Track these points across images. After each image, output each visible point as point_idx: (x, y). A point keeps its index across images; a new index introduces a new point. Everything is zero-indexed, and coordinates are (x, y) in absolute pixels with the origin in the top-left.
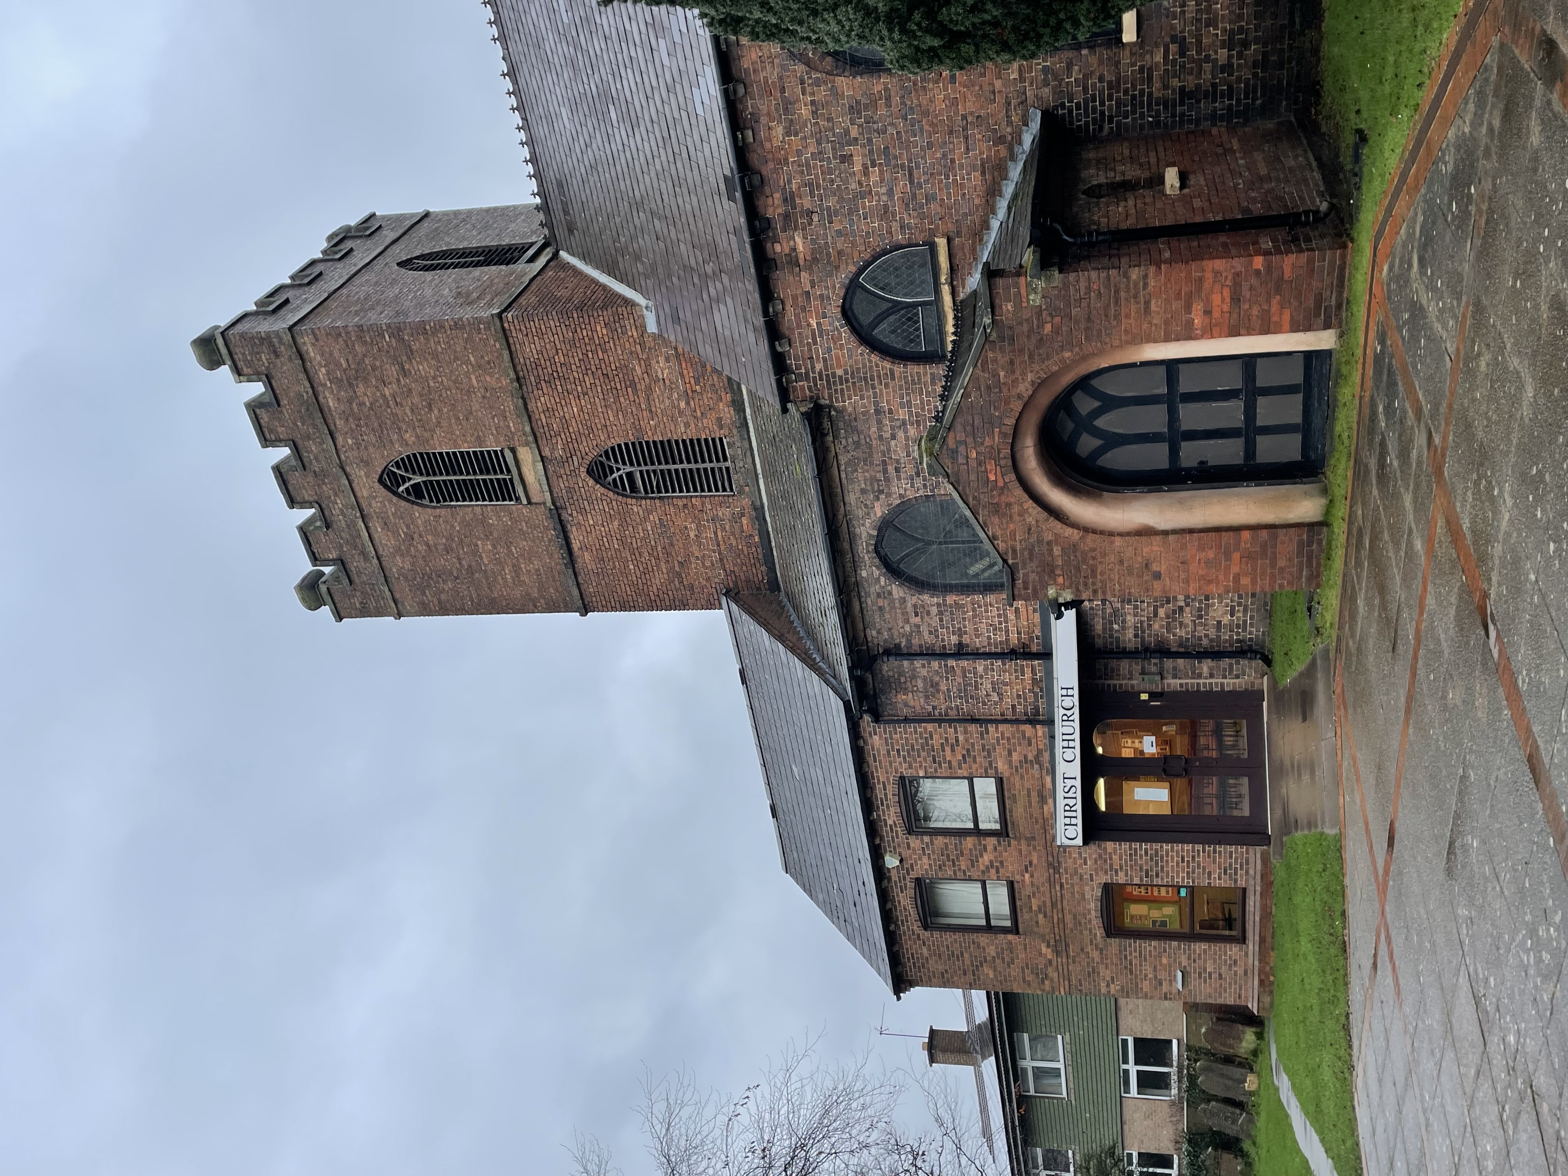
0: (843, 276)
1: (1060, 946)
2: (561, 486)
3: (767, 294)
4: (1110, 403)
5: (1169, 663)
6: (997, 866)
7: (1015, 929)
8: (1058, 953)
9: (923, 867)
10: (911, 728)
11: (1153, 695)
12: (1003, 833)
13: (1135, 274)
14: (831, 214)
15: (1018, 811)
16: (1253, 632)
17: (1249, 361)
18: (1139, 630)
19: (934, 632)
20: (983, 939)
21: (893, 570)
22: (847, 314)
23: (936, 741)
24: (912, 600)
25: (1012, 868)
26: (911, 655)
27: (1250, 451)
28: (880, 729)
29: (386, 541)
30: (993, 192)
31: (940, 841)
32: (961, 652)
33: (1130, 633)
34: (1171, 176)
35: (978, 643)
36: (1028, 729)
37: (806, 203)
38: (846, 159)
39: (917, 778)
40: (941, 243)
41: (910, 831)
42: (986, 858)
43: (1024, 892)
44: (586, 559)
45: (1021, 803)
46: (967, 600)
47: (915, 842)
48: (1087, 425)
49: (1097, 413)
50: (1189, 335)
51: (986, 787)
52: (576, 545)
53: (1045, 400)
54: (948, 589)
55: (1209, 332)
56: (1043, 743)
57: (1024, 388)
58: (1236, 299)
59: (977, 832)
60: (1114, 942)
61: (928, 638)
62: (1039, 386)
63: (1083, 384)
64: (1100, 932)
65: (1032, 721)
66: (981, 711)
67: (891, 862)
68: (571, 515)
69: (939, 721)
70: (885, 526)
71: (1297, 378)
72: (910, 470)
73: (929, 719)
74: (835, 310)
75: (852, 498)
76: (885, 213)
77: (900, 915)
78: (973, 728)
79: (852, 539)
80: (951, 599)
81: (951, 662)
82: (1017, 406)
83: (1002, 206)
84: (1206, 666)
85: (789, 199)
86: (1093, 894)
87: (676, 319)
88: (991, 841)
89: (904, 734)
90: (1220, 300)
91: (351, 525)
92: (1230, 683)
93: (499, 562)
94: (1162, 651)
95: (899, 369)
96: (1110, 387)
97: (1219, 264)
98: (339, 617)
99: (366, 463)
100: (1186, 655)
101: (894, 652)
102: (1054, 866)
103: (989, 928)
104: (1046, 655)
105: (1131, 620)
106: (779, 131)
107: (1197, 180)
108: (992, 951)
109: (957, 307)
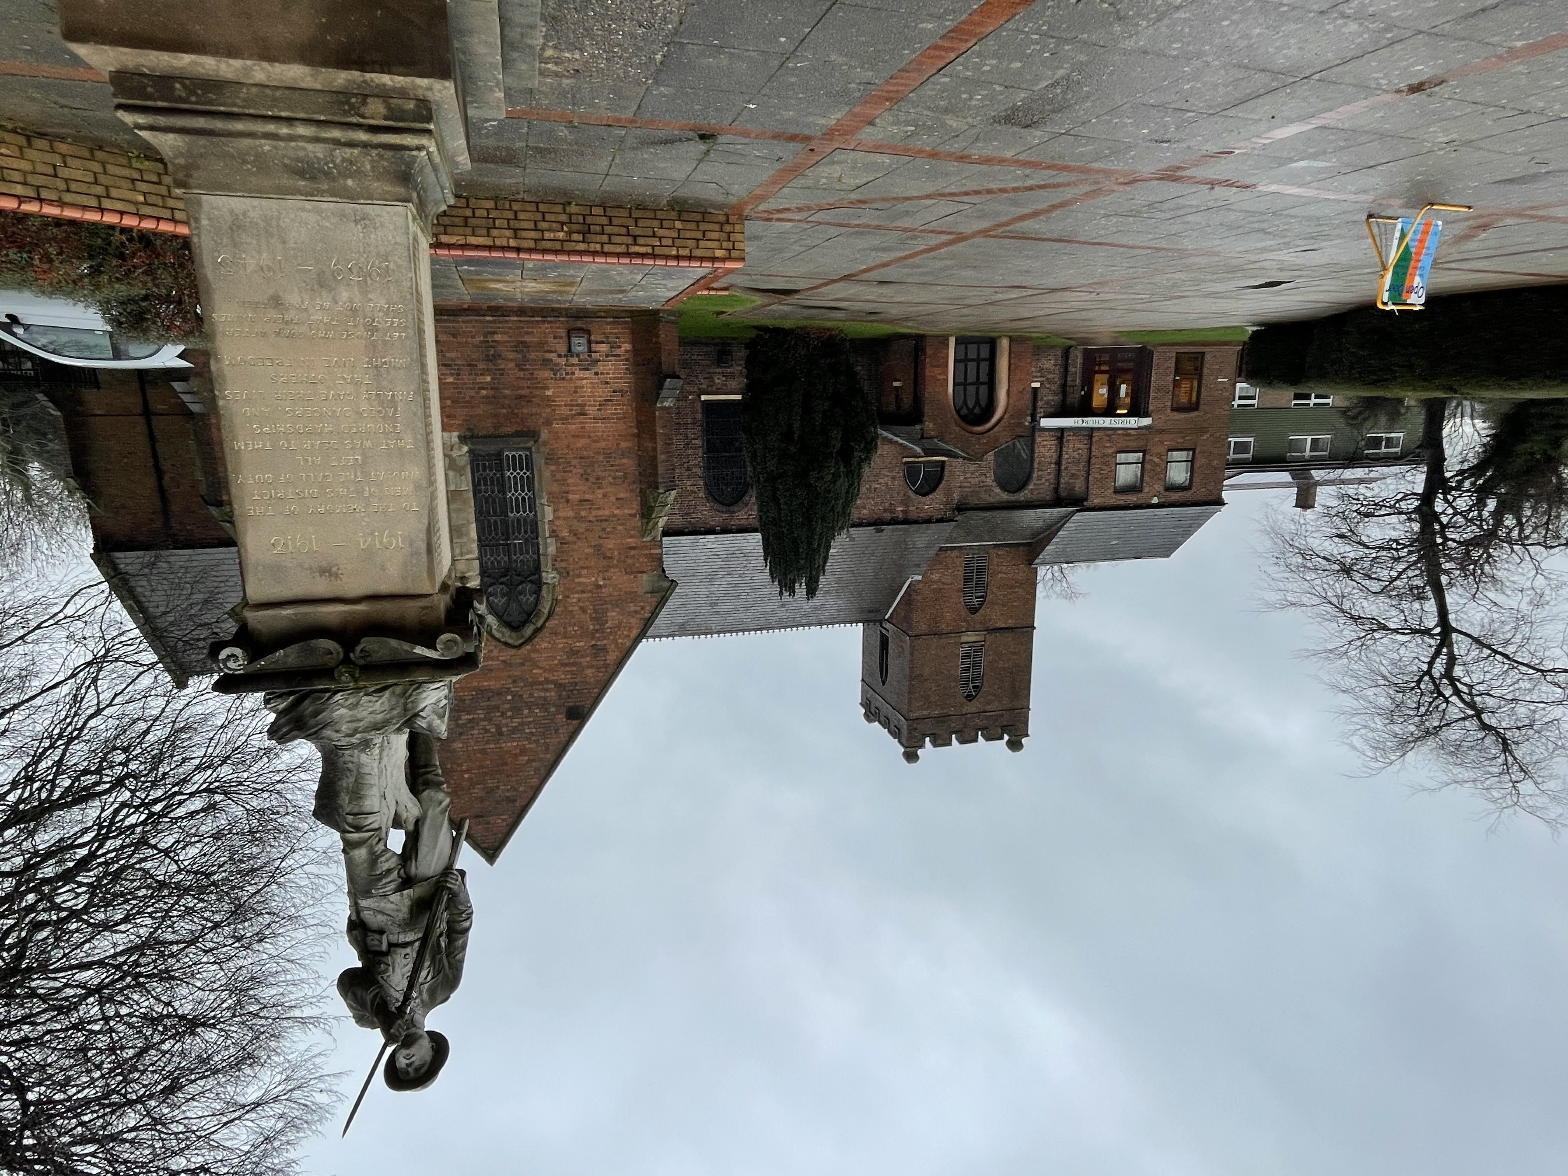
0: (912, 495)
1: (1202, 431)
2: (978, 626)
3: (916, 522)
4: (965, 403)
5: (1069, 383)
6: (1159, 456)
7: (1194, 450)
8: (1206, 432)
9: (1158, 487)
10: (1091, 487)
11: (1083, 389)
12: (1144, 452)
13: (927, 395)
14: (892, 497)
15: (1133, 445)
16: (1059, 353)
17: (956, 361)
18: (1055, 394)
19: (1049, 474)
20: (1197, 464)
21: (1022, 487)
22: (924, 495)
23: (1098, 476)
24: (1035, 481)
25: (1162, 449)
26: (1058, 484)
27: (985, 360)
28: (1090, 499)
29: (995, 706)
30: (891, 441)
31: (1146, 478)
32: (1058, 463)
33: (1056, 398)
34: (896, 384)
35: (1055, 456)
36: (1094, 439)
37: (887, 504)
38: (875, 489)
39: (1115, 487)
40: (905, 460)
41: (1141, 491)
42: (1156, 460)
43: (1173, 444)
44: (1011, 623)
45: (1129, 444)
46: (1037, 460)
47: (1146, 490)
48: (971, 411)
49: (968, 408)
50: (946, 380)
51: (1121, 457)
52: (1004, 626)
53: (963, 424)
54: (1032, 467)
55: (946, 374)
56: (1102, 433)
57: (957, 429)
58: (938, 366)
59: (1143, 463)
60: (1201, 407)
61: (1052, 476)
62: (957, 425)
63: (958, 412)
64: (1196, 413)
65: (1091, 437)
66: (1085, 457)
67: (1155, 500)
68: (991, 625)
69: (1089, 474)
70: (1004, 488)
71: (963, 346)
72: (983, 478)
73: (1087, 478)
74: (923, 499)
75: (991, 500)
76: (893, 478)
77: (1182, 500)
78: (1093, 460)
79: (1008, 502)
80: (1036, 466)
81: (1063, 467)
82: (963, 432)
83: (896, 439)
84: (1071, 369)
85: (885, 510)
86: (1177, 416)
87: (918, 565)
88: (1147, 457)
89: (1094, 490)
90: (937, 371)
91: (987, 718)
92: (1079, 361)
93: (1009, 659)
94: (1064, 386)
95: (945, 478)
96: (960, 403)
97: (927, 371)
98: (1027, 735)
99: (962, 705)
100: (1066, 377)
101: (1056, 490)
102: (1161, 432)
103: (1192, 461)
104: (1062, 430)
105: (1050, 398)
106: (865, 511)
107: (898, 376)
108: (1203, 461)
109: (927, 454)
